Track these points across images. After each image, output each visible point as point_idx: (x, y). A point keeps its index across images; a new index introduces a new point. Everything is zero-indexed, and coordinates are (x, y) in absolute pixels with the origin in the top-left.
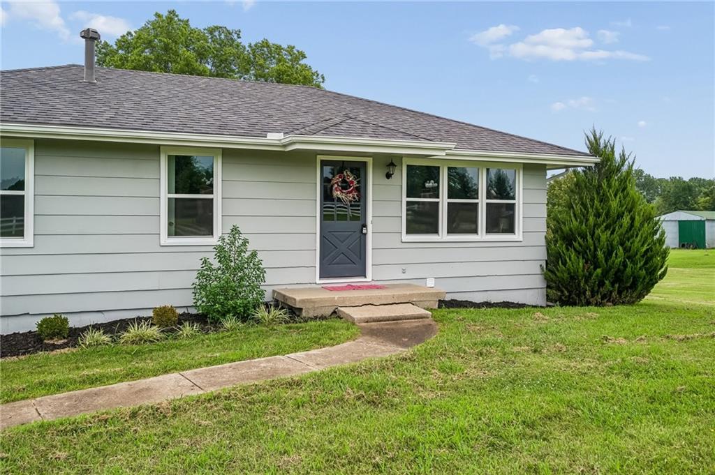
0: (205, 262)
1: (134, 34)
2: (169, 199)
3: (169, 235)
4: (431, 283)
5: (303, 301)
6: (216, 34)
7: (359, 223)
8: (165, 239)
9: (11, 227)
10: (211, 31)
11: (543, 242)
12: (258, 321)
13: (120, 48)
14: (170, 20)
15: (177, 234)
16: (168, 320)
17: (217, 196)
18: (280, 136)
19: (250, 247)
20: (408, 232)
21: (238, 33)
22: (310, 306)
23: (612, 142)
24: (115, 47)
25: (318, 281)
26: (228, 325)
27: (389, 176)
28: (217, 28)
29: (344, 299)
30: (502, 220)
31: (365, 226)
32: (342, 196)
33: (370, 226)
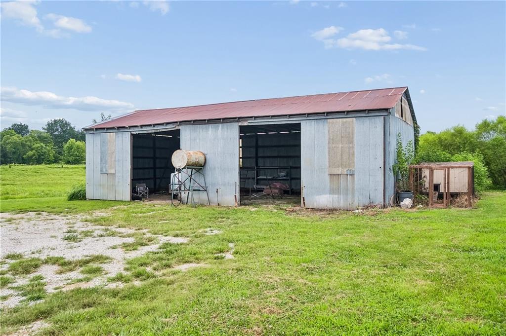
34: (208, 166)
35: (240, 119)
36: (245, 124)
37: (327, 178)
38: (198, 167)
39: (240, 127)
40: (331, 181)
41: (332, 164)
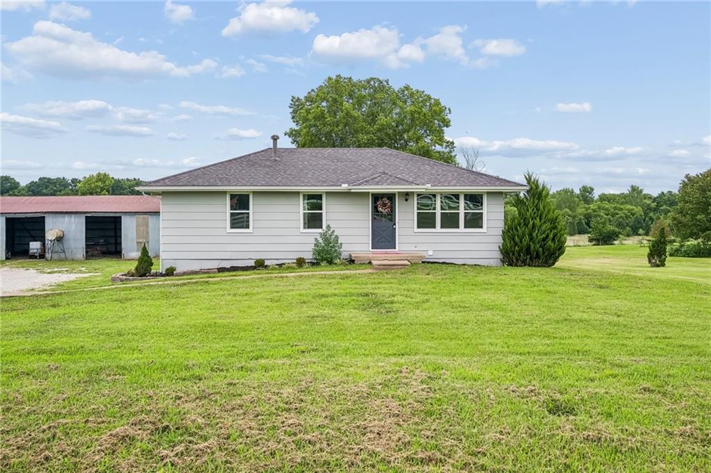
0: (316, 239)
1: (316, 90)
2: (304, 213)
3: (304, 228)
4: (430, 253)
5: (355, 257)
6: (372, 83)
7: (392, 223)
8: (302, 230)
9: (243, 222)
10: (368, 82)
11: (501, 233)
12: (336, 264)
13: (307, 101)
14: (337, 81)
15: (308, 228)
16: (300, 262)
17: (324, 211)
18: (346, 185)
19: (335, 234)
20: (418, 227)
21: (387, 81)
22: (358, 259)
23: (537, 178)
24: (304, 100)
25: (371, 250)
26: (322, 264)
27: (406, 200)
28: (372, 79)
29: (374, 257)
30: (474, 221)
31: (395, 224)
32: (383, 211)
33: (397, 224)
34: (64, 238)
35: (86, 213)
36: (89, 215)
37: (135, 244)
38: (60, 239)
39: (86, 217)
40: (138, 245)
41: (138, 237)
